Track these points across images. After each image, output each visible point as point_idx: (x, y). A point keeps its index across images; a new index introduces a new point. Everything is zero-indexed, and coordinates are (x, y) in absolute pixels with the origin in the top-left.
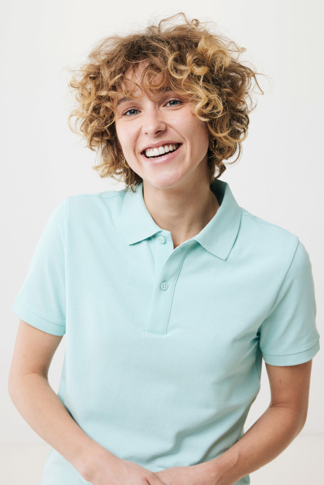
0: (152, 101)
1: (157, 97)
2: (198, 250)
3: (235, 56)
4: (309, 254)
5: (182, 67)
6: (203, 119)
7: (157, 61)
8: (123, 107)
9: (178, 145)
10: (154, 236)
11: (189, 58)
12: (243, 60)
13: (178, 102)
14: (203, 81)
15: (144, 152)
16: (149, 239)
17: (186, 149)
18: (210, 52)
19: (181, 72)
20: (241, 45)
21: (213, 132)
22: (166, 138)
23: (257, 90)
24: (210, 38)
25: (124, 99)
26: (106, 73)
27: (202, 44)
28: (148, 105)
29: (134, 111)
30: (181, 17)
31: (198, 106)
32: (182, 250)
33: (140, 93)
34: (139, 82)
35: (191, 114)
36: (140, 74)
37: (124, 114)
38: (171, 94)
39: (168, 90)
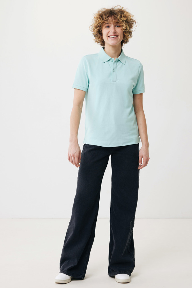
0: (114, 25)
1: (115, 24)
2: (119, 62)
3: (132, 17)
4: (143, 65)
5: (121, 18)
6: (124, 31)
7: (115, 16)
8: (106, 25)
9: (117, 36)
10: (109, 60)
11: (122, 16)
12: (133, 18)
13: (119, 26)
14: (125, 22)
15: (109, 37)
16: (108, 61)
17: (119, 37)
18: (127, 15)
19: (121, 19)
20: (133, 15)
21: (125, 34)
22: (115, 34)
23: (135, 25)
24: (127, 12)
25: (107, 24)
26: (104, 17)
27: (125, 13)
28: (112, 26)
29: (108, 27)
30: (119, 6)
31: (124, 28)
32: (116, 61)
33: (111, 23)
34: (112, 20)
35: (122, 29)
36: (112, 18)
37: (106, 27)
38: (118, 24)
39: (118, 23)
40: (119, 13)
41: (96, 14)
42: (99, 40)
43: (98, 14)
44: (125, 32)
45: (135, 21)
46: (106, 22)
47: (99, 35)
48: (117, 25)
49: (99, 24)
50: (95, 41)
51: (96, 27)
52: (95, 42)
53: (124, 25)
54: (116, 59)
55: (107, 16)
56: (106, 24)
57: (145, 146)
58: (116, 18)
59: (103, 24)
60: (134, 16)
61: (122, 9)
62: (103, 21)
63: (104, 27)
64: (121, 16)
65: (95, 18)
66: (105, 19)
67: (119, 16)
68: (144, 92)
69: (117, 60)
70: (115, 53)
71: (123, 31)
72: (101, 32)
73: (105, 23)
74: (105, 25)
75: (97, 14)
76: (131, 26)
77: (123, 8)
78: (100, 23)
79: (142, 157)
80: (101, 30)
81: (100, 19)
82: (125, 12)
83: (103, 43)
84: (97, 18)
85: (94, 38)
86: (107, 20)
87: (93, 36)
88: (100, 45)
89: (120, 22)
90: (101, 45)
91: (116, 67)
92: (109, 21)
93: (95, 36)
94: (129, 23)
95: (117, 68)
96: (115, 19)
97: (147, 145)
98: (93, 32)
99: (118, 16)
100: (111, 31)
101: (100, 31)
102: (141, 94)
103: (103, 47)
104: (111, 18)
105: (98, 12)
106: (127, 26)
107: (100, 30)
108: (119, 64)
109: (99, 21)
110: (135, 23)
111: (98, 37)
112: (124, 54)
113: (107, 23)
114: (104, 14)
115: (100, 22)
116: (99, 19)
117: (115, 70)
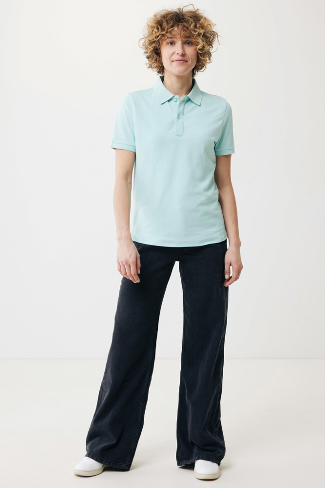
1: (183, 39)
3: (212, 28)
8: (168, 40)
9: (187, 61)
10: (171, 99)
11: (198, 25)
13: (191, 44)
15: (173, 61)
16: (169, 101)
19: (195, 31)
22: (184, 58)
23: (217, 42)
24: (205, 19)
25: (171, 38)
27: (202, 20)
28: (179, 44)
29: (172, 43)
30: (191, 6)
31: (199, 46)
32: (183, 101)
33: (178, 37)
34: (179, 33)
35: (196, 49)
36: (180, 29)
37: (168, 44)
38: (189, 39)
39: (189, 37)
40: (192, 20)
41: (151, 18)
42: (155, 65)
43: (155, 20)
44: (200, 54)
45: (217, 34)
46: (168, 34)
47: (155, 56)
48: (187, 42)
49: (156, 37)
50: (148, 66)
51: (151, 43)
52: (149, 68)
53: (200, 41)
54: (184, 97)
55: (170, 25)
56: (168, 38)
57: (235, 245)
58: (187, 29)
59: (163, 38)
60: (215, 25)
61: (197, 12)
62: (163, 33)
63: (165, 43)
64: (195, 26)
65: (148, 25)
66: (168, 29)
67: (192, 26)
68: (234, 152)
69: (186, 98)
70: (182, 88)
71: (198, 52)
72: (159, 51)
73: (166, 37)
74: (166, 40)
75: (152, 20)
76: (210, 44)
77: (198, 9)
78: (158, 36)
79: (231, 265)
80: (160, 48)
81: (158, 29)
82: (201, 17)
83: (161, 69)
84: (152, 27)
85: (147, 61)
86: (170, 32)
87: (144, 57)
88: (156, 73)
89: (193, 36)
90: (159, 72)
91: (184, 110)
92: (173, 33)
93: (148, 58)
94: (209, 38)
95: (185, 112)
96: (184, 30)
97: (238, 244)
98: (145, 51)
99: (190, 26)
100: (177, 53)
101: (157, 50)
102: (228, 157)
103: (161, 77)
104: (178, 29)
105: (155, 16)
106: (205, 43)
107: (157, 48)
108: (189, 106)
109: (156, 33)
110: (216, 38)
111: (154, 59)
112: (198, 88)
113: (170, 36)
114: (164, 20)
115: (158, 34)
116: (156, 30)
117: (181, 116)
